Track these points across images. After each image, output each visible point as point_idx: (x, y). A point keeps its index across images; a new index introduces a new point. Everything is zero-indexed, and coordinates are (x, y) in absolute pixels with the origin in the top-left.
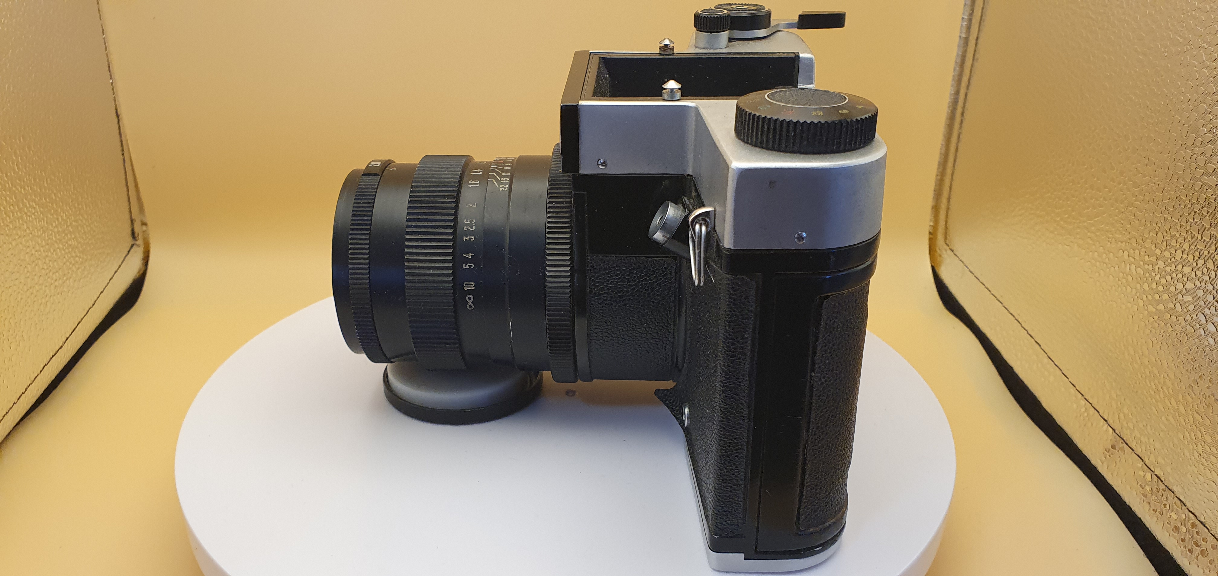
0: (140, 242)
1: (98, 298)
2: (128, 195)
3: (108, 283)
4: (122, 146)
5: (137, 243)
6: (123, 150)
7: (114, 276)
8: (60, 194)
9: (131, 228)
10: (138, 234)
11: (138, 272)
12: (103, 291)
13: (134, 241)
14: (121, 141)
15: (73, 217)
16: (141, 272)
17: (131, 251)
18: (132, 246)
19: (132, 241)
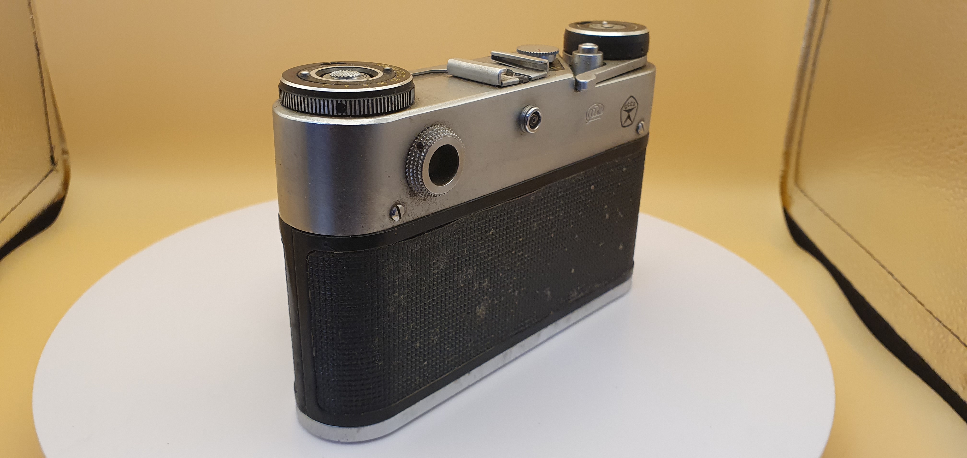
0: (59, 168)
2: (48, 124)
4: (42, 76)
5: (57, 168)
6: (42, 83)
7: (28, 197)
9: (50, 155)
10: (58, 160)
11: (56, 197)
12: (15, 208)
14: (41, 73)
16: (61, 196)
17: (49, 175)
18: (51, 171)
19: (52, 166)
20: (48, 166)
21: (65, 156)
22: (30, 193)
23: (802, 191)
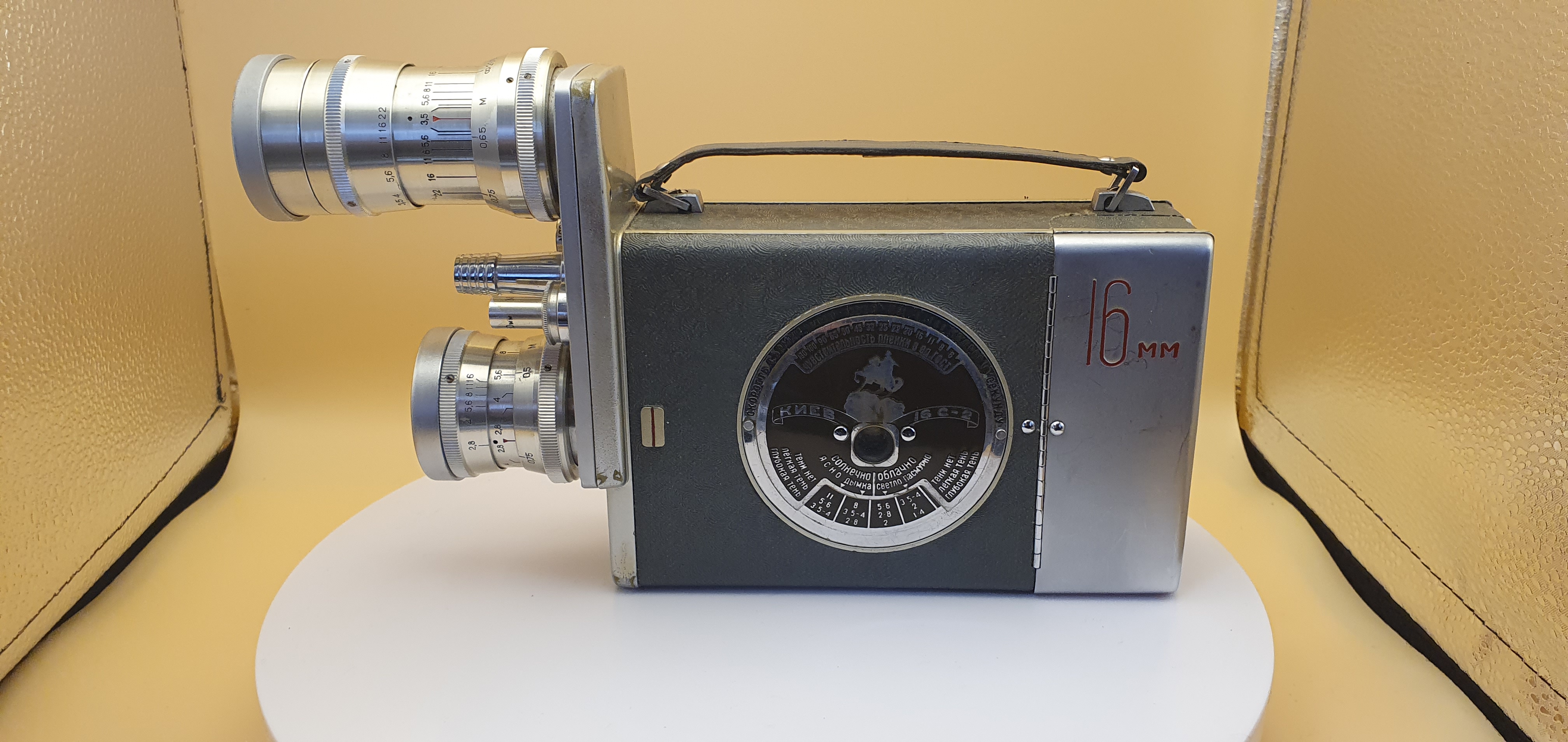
0: (227, 404)
1: (171, 469)
2: (215, 344)
3: (184, 453)
4: (210, 281)
5: (224, 405)
6: (211, 288)
7: (192, 444)
8: (129, 335)
9: (216, 388)
10: (225, 393)
11: (223, 444)
12: (177, 461)
13: (219, 403)
14: (209, 276)
15: (144, 365)
16: (228, 443)
17: (216, 415)
18: (217, 409)
19: (218, 402)
20: (214, 401)
21: (233, 388)
22: (194, 439)
23: (1266, 408)
